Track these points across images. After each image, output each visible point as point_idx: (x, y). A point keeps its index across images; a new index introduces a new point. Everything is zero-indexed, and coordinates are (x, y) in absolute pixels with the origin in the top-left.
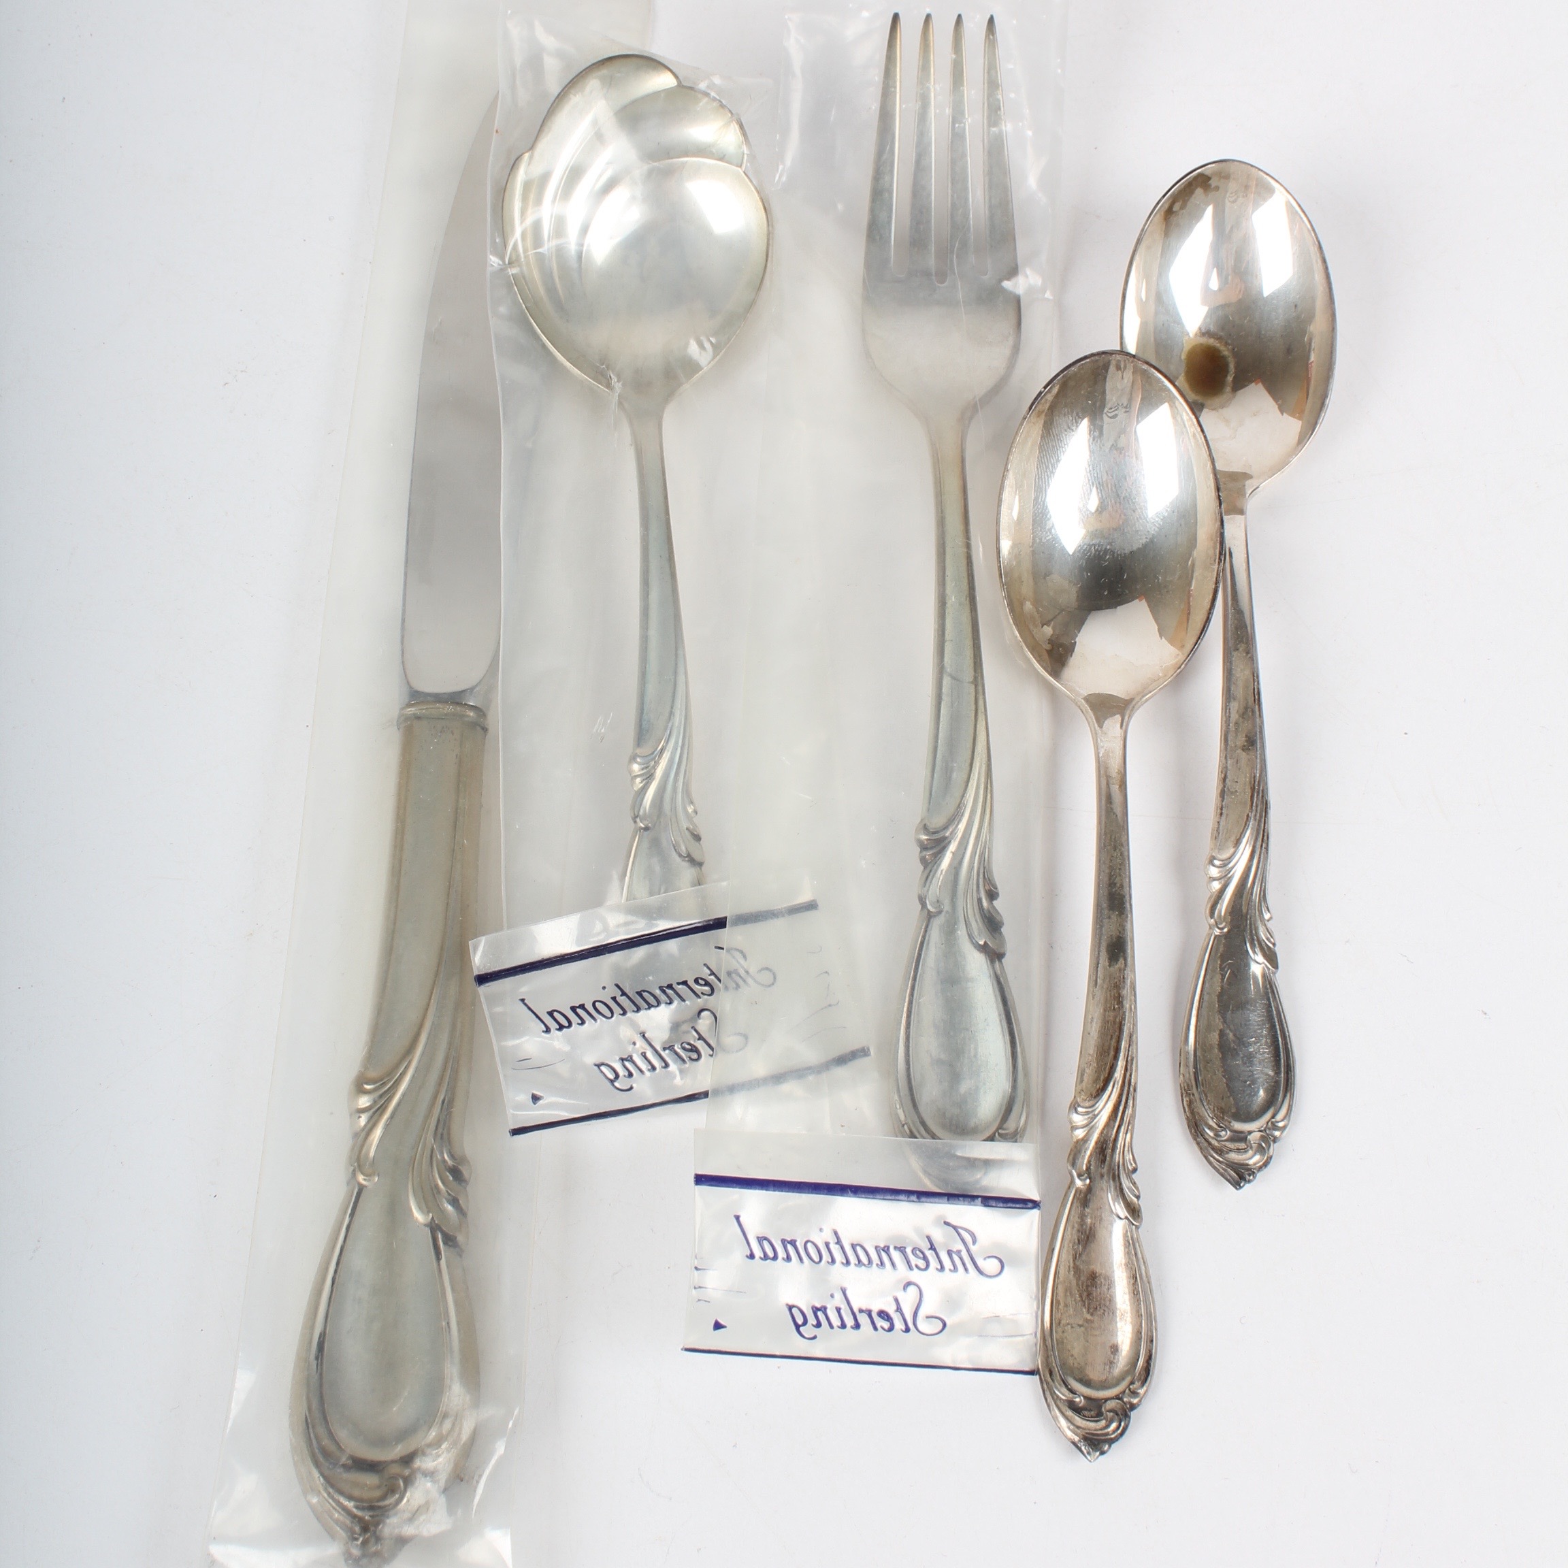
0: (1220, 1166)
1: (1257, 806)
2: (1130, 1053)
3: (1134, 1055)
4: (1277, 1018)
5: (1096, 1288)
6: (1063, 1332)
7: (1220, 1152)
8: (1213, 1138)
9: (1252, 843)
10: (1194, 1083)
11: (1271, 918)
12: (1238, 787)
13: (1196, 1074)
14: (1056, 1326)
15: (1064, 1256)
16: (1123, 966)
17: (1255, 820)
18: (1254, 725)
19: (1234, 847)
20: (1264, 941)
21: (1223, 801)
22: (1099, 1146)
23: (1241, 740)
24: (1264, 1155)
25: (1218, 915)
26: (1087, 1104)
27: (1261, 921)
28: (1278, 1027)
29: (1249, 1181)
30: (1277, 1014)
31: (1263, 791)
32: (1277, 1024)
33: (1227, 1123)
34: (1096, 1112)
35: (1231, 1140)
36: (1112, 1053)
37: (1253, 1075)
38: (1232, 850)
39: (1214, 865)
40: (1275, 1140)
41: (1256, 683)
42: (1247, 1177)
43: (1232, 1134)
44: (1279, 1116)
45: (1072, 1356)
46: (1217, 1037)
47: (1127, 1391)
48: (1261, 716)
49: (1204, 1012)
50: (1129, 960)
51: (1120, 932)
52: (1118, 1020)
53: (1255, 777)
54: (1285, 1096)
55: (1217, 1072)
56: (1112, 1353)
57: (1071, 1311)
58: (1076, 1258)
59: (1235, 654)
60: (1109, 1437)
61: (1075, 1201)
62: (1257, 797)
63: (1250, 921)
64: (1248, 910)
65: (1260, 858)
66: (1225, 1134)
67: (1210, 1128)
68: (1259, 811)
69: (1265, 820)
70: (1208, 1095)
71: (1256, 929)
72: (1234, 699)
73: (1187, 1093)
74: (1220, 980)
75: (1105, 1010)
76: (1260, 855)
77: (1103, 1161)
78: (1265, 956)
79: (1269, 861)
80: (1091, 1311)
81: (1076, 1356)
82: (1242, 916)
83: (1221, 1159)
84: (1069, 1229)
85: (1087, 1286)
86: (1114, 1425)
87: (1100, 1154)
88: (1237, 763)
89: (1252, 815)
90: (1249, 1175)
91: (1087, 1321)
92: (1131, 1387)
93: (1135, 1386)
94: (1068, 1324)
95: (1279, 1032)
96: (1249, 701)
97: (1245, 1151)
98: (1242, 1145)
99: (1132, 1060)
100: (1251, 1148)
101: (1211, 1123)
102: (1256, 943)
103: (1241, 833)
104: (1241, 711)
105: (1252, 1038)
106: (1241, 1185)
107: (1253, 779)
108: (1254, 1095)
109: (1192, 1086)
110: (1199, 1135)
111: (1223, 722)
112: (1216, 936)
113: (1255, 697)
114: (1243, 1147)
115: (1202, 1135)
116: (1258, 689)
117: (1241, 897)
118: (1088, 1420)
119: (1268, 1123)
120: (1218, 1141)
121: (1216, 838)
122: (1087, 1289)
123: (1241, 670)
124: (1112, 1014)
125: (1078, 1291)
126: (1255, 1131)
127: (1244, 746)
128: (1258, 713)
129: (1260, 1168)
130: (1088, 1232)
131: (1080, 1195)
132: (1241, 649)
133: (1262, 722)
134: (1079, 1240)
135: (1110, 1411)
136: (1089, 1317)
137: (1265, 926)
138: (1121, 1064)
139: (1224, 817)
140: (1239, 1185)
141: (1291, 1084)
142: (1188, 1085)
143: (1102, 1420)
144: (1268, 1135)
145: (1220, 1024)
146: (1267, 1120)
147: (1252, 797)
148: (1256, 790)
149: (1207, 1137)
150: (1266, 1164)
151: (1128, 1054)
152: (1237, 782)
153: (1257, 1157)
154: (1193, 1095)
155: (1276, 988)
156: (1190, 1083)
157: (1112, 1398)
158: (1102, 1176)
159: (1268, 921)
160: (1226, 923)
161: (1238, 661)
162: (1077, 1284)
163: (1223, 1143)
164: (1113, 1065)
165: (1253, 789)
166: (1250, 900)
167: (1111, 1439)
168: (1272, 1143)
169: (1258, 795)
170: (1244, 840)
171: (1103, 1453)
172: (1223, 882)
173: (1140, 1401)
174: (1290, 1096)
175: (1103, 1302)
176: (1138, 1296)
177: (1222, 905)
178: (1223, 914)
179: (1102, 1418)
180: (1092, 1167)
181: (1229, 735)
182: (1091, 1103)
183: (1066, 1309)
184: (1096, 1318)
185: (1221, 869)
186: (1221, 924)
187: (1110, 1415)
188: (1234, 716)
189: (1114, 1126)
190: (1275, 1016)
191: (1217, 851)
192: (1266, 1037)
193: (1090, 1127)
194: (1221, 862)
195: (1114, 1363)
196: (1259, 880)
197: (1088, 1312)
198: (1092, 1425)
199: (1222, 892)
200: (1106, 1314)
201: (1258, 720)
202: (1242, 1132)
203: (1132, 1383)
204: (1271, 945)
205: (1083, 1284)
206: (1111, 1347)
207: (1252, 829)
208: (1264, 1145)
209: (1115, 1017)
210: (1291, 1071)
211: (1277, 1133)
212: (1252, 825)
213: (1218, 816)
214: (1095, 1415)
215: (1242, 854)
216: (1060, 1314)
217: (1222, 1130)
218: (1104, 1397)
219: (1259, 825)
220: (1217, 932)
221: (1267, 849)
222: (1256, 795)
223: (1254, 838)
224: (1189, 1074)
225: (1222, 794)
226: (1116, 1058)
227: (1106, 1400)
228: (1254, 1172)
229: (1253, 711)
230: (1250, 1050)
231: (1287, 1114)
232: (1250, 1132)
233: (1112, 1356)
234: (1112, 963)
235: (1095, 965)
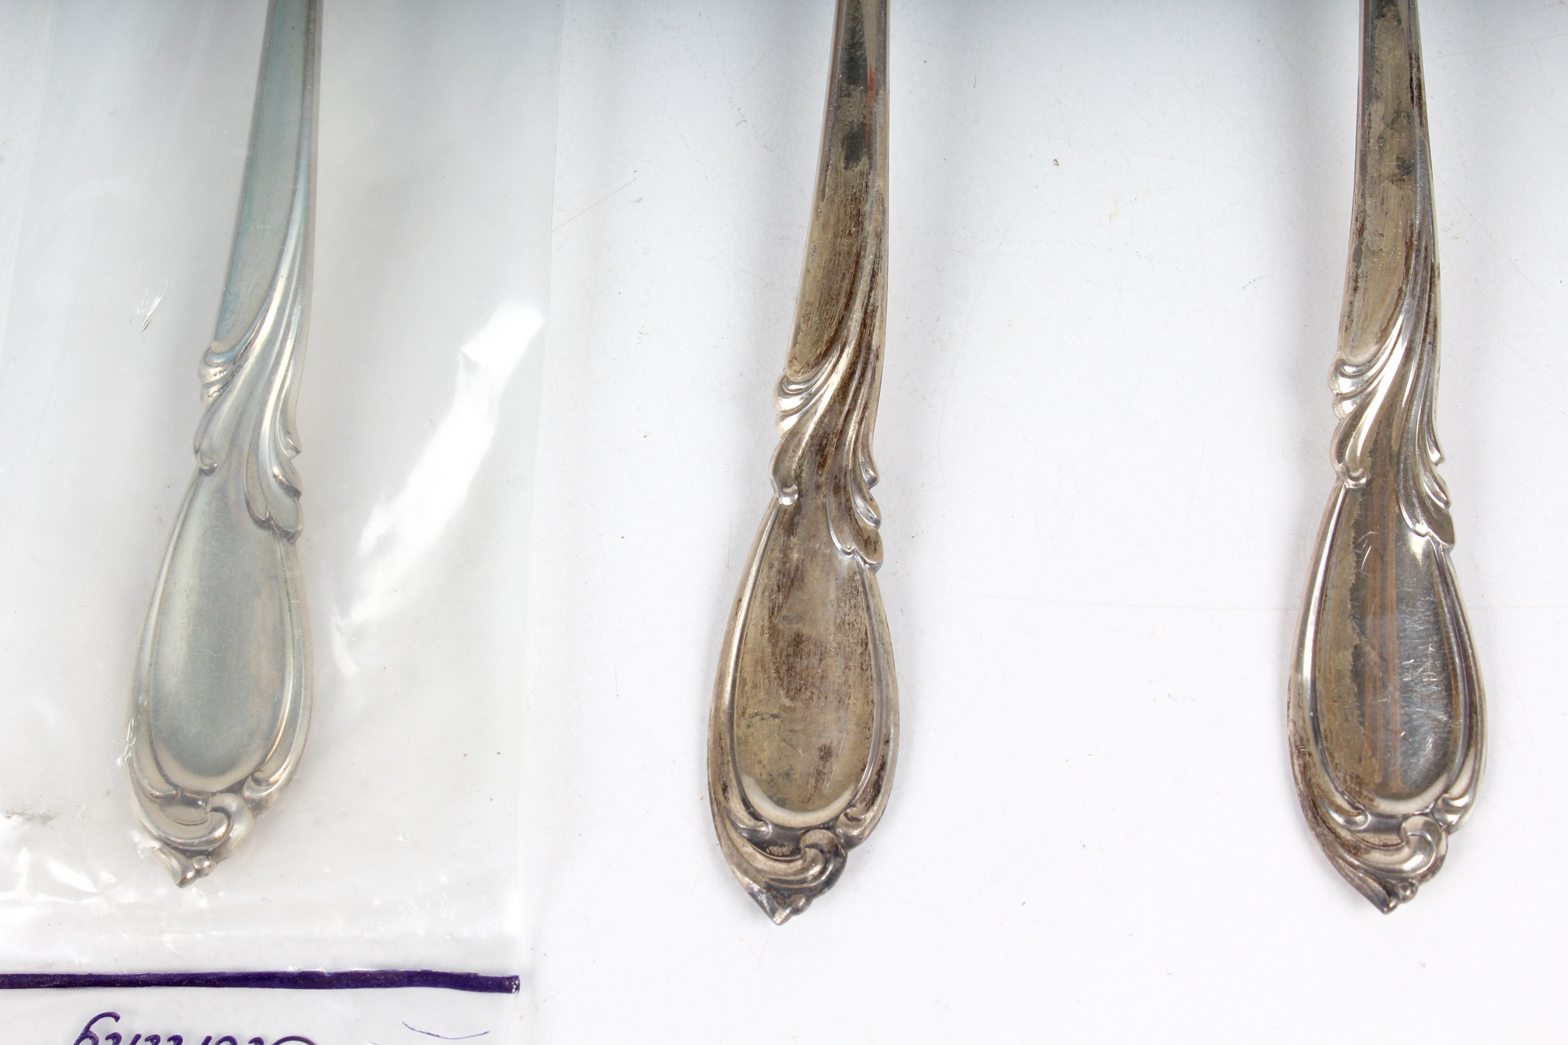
0: (1354, 874)
1: (1416, 275)
2: (871, 300)
3: (878, 304)
4: (1453, 624)
5: (801, 658)
6: (749, 726)
7: (1355, 849)
8: (1343, 827)
9: (1408, 335)
10: (1311, 734)
11: (1441, 459)
12: (1384, 244)
13: (1315, 720)
14: (739, 717)
15: (756, 611)
16: (867, 168)
17: (1413, 296)
18: (1412, 142)
19: (1377, 343)
20: (1429, 497)
21: (1358, 267)
22: (816, 442)
23: (1390, 165)
24: (1430, 856)
25: (1350, 456)
26: (800, 378)
27: (1424, 465)
28: (1453, 640)
29: (1405, 899)
30: (1452, 619)
31: (1426, 249)
32: (1452, 634)
33: (1366, 802)
34: (814, 389)
35: (1374, 829)
36: (843, 300)
37: (1411, 720)
38: (1373, 348)
39: (1343, 375)
40: (1450, 829)
41: (1414, 70)
42: (1401, 892)
43: (1375, 819)
44: (1457, 790)
45: (760, 762)
46: (1350, 658)
47: (842, 817)
48: (1423, 124)
49: (1328, 617)
50: (878, 158)
51: (864, 117)
52: (854, 250)
53: (1412, 225)
54: (1466, 756)
55: (1350, 717)
56: (822, 758)
57: (762, 695)
58: (773, 613)
59: (1379, 23)
60: (805, 885)
61: (776, 526)
62: (1416, 258)
63: (1405, 464)
64: (1400, 448)
65: (1421, 359)
66: (1364, 821)
67: (1339, 810)
68: (1419, 282)
69: (1430, 296)
70: (1336, 754)
71: (1416, 478)
72: (1378, 98)
73: (1299, 752)
74: (1354, 564)
75: (836, 236)
76: (1422, 355)
77: (822, 465)
78: (1431, 523)
79: (1437, 364)
80: (792, 693)
81: (765, 762)
82: (1391, 456)
83: (1356, 863)
84: (765, 570)
85: (788, 656)
86: (817, 869)
87: (817, 455)
88: (1382, 203)
89: (1407, 290)
90: (1405, 889)
91: (785, 709)
92: (848, 811)
93: (854, 809)
94: (757, 714)
95: (1455, 649)
96: (1403, 100)
97: (1397, 848)
98: (1393, 839)
99: (874, 311)
100: (1408, 843)
101: (1340, 801)
102: (1415, 501)
103: (1390, 320)
104: (1389, 118)
105: (1409, 660)
106: (1391, 905)
107: (1409, 230)
108: (1414, 754)
109: (1308, 740)
110: (1321, 821)
111: (1359, 138)
112: (1348, 491)
113: (1412, 92)
114: (1395, 842)
115: (1324, 822)
116: (1419, 80)
117: (1389, 425)
118: (776, 860)
119: (1436, 800)
120: (1352, 832)
121: (1347, 329)
122: (788, 659)
123: (1390, 49)
124: (846, 241)
125: (774, 663)
126: (1414, 815)
127: (1394, 175)
128: (1417, 119)
129: (1424, 877)
130: (792, 575)
131: (783, 517)
132: (1389, 15)
133: (1426, 135)
134: (778, 586)
135: (813, 846)
136: (787, 702)
137: (1431, 472)
138: (857, 315)
139: (1359, 295)
140: (1388, 906)
141: (1477, 735)
142: (1301, 739)
143: (797, 860)
144: (1437, 820)
145: (1355, 636)
146: (1435, 796)
147: (1407, 258)
148: (1414, 247)
149: (1333, 825)
150: (1433, 870)
151: (869, 301)
152: (1382, 235)
153: (1418, 859)
154: (1310, 754)
155: (1451, 575)
156: (1304, 736)
157: (817, 827)
158: (818, 487)
159: (1436, 464)
160: (1365, 468)
161: (1383, 36)
162: (773, 654)
163: (1360, 835)
164: (843, 317)
165: (1409, 246)
166: (1404, 431)
167: (810, 889)
168: (1444, 835)
169: (1417, 256)
170: (1395, 331)
171: (797, 911)
172: (1358, 402)
173: (862, 833)
174: (1476, 757)
175: (810, 679)
176: (868, 672)
177: (1356, 441)
178: (1358, 454)
179: (799, 856)
180: (803, 475)
181: (1369, 159)
182: (806, 376)
183: (754, 691)
184: (799, 704)
185: (1356, 380)
186: (1356, 470)
187: (811, 853)
188: (1378, 127)
189: (841, 412)
190: (1448, 622)
191: (1348, 350)
192: (1433, 656)
193: (804, 411)
194: (1354, 369)
195: (824, 773)
196: (1420, 397)
197: (787, 695)
198: (782, 867)
199: (1357, 416)
200: (815, 698)
201: (1417, 131)
202: (1392, 817)
203: (850, 805)
204: (1442, 505)
205: (781, 652)
206: (821, 750)
207: (1408, 312)
208: (1429, 837)
209: (851, 246)
210: (1476, 713)
211: (1452, 818)
212: (1408, 304)
213: (1351, 292)
214: (788, 853)
215: (1391, 354)
216: (745, 700)
217: (1359, 814)
218: (804, 826)
219: (1419, 306)
220: (1350, 484)
221: (1433, 344)
222: (1414, 255)
223: (1411, 326)
224: (1304, 719)
225: (1357, 256)
226: (848, 307)
227: (808, 829)
228: (1412, 885)
229: (1409, 117)
230: (1406, 679)
231: (1470, 784)
232: (1406, 817)
233: (822, 763)
234: (851, 164)
235: (825, 167)
